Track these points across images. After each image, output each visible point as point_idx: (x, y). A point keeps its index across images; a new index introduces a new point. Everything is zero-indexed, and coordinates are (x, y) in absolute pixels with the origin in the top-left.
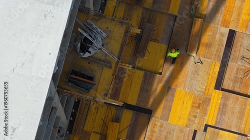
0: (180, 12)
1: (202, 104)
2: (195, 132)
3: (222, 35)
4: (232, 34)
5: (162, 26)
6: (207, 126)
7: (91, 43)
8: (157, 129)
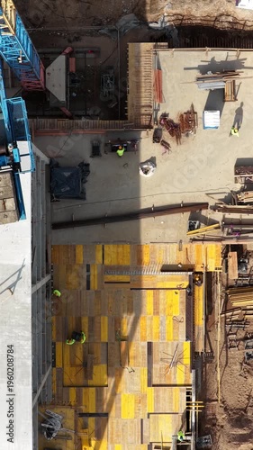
0: (109, 339)
1: (141, 399)
2: (142, 420)
3: (143, 347)
4: (150, 345)
5: (99, 352)
6: (149, 414)
7: (53, 430)
8: (115, 425)
